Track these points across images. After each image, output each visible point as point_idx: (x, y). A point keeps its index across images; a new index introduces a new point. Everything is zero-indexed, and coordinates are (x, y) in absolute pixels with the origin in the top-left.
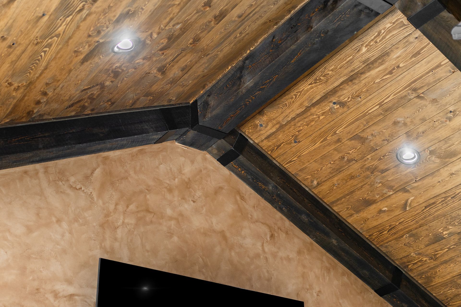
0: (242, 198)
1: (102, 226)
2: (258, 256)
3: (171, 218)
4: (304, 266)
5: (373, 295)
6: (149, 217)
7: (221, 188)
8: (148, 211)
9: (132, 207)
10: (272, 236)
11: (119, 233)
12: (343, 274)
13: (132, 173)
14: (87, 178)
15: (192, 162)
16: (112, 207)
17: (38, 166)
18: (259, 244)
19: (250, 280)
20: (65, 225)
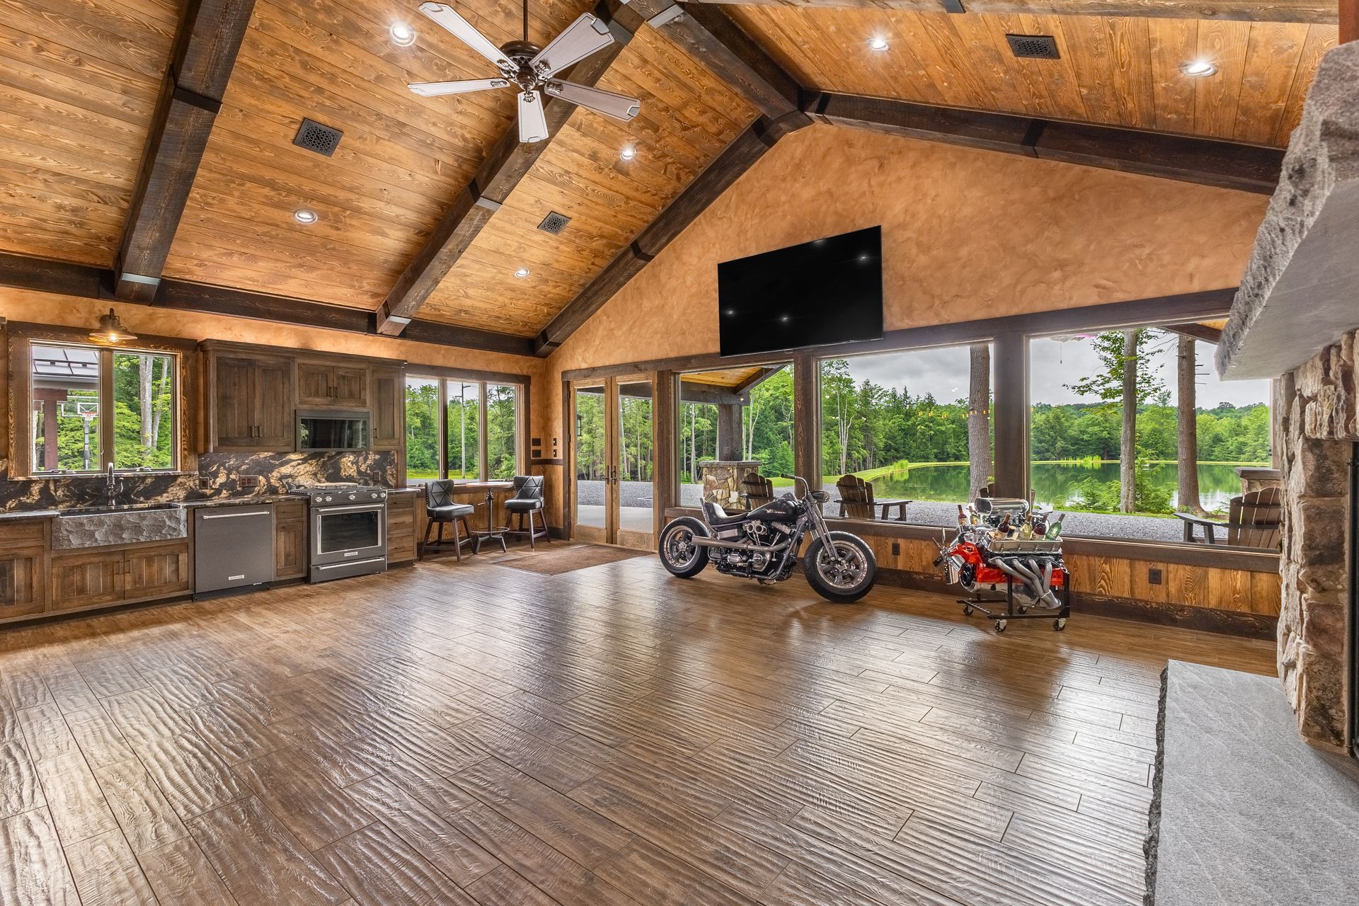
0: (850, 145)
1: (738, 235)
2: (864, 194)
3: (784, 203)
4: (919, 177)
5: (1024, 162)
6: (769, 211)
7: (830, 149)
8: (768, 207)
9: (757, 210)
10: (881, 166)
11: (749, 234)
12: (976, 159)
13: (755, 184)
14: (727, 206)
15: (803, 142)
16: (743, 218)
17: (700, 216)
18: (865, 184)
19: (853, 221)
20: (717, 246)
